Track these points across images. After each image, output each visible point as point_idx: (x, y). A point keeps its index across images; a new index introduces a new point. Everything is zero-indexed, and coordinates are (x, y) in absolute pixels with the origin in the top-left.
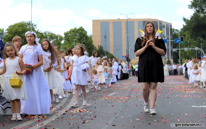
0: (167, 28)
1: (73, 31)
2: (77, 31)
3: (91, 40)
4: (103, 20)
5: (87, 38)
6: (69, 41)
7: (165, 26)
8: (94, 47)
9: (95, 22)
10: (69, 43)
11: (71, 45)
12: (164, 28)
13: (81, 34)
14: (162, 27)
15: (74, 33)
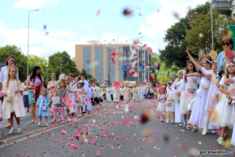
0: (146, 53)
1: (57, 56)
2: (61, 55)
3: (74, 64)
4: (85, 45)
5: (70, 61)
6: (54, 64)
7: (145, 51)
8: (77, 71)
9: (78, 47)
10: (54, 67)
11: (55, 68)
12: (143, 53)
13: (65, 58)
14: (141, 52)
15: (58, 57)
